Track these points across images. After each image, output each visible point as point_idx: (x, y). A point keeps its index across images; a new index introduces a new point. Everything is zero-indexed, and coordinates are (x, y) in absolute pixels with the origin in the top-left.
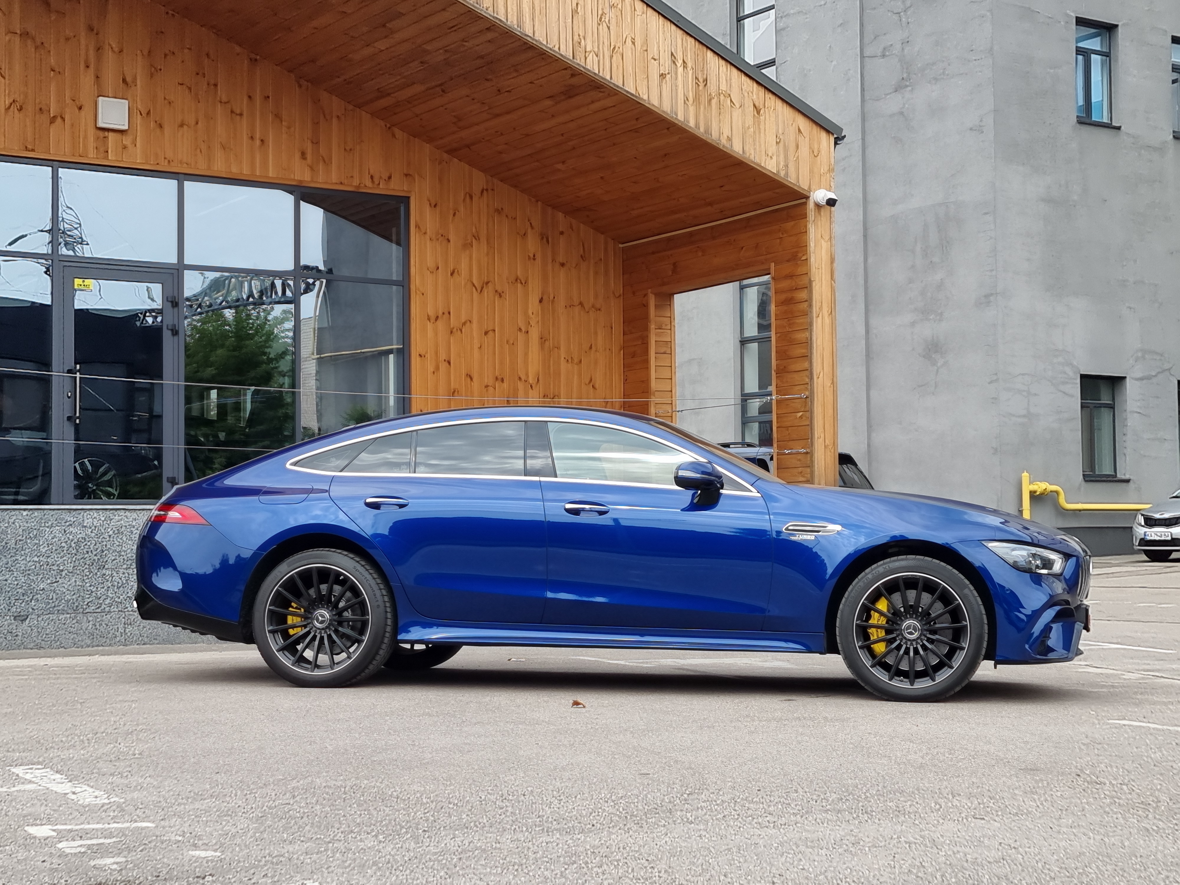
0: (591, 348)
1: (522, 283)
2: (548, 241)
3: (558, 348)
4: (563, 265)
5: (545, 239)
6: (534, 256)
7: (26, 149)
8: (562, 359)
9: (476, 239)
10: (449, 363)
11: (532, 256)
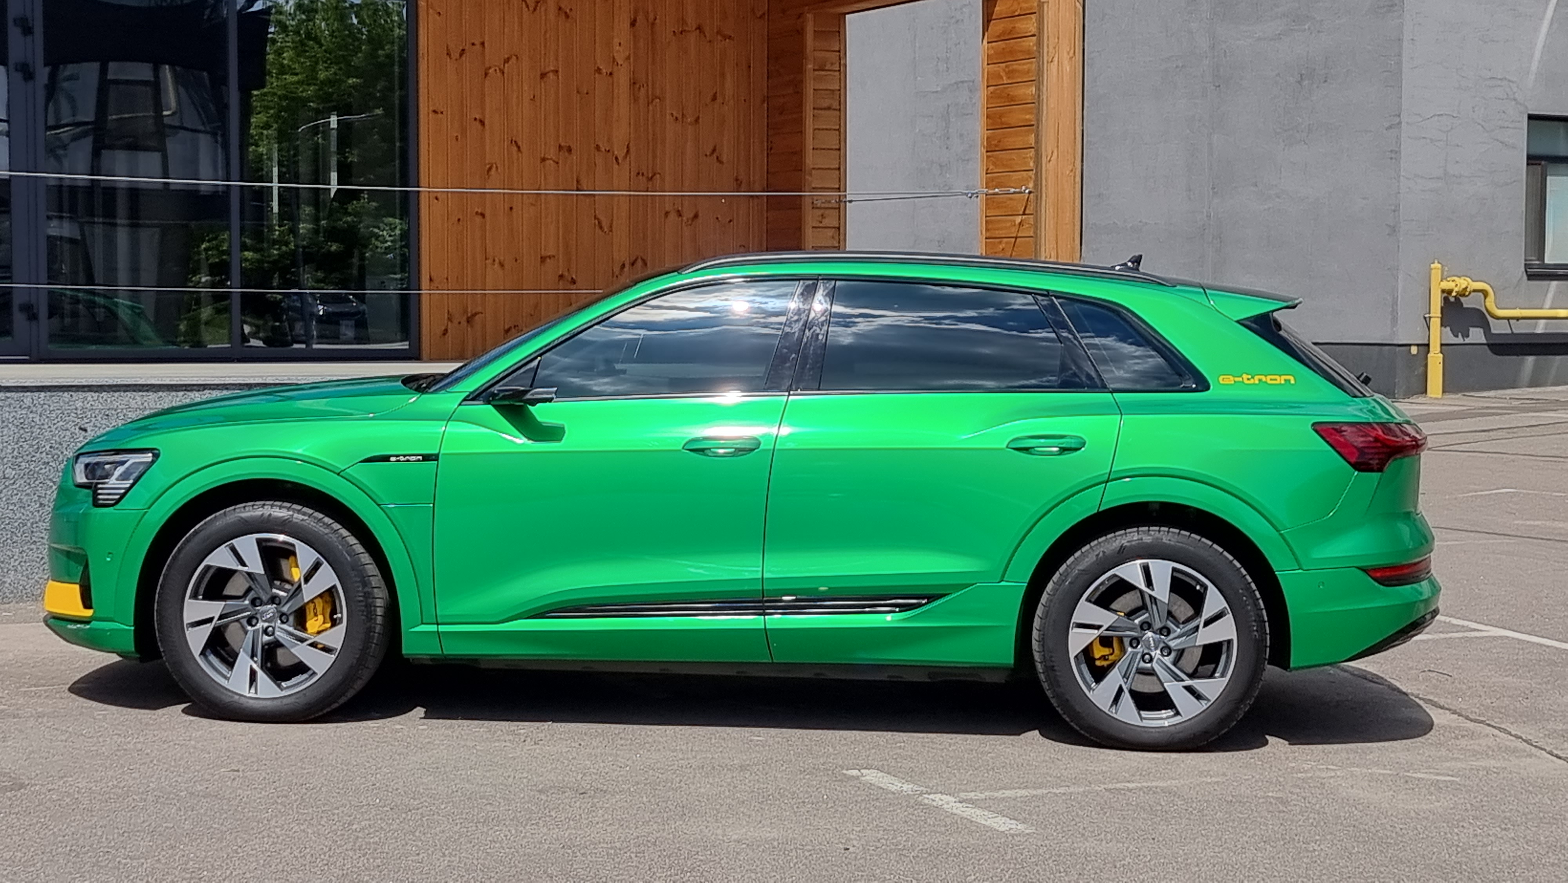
0: (714, 98)
3: (662, 99)
8: (668, 117)
10: (482, 122)
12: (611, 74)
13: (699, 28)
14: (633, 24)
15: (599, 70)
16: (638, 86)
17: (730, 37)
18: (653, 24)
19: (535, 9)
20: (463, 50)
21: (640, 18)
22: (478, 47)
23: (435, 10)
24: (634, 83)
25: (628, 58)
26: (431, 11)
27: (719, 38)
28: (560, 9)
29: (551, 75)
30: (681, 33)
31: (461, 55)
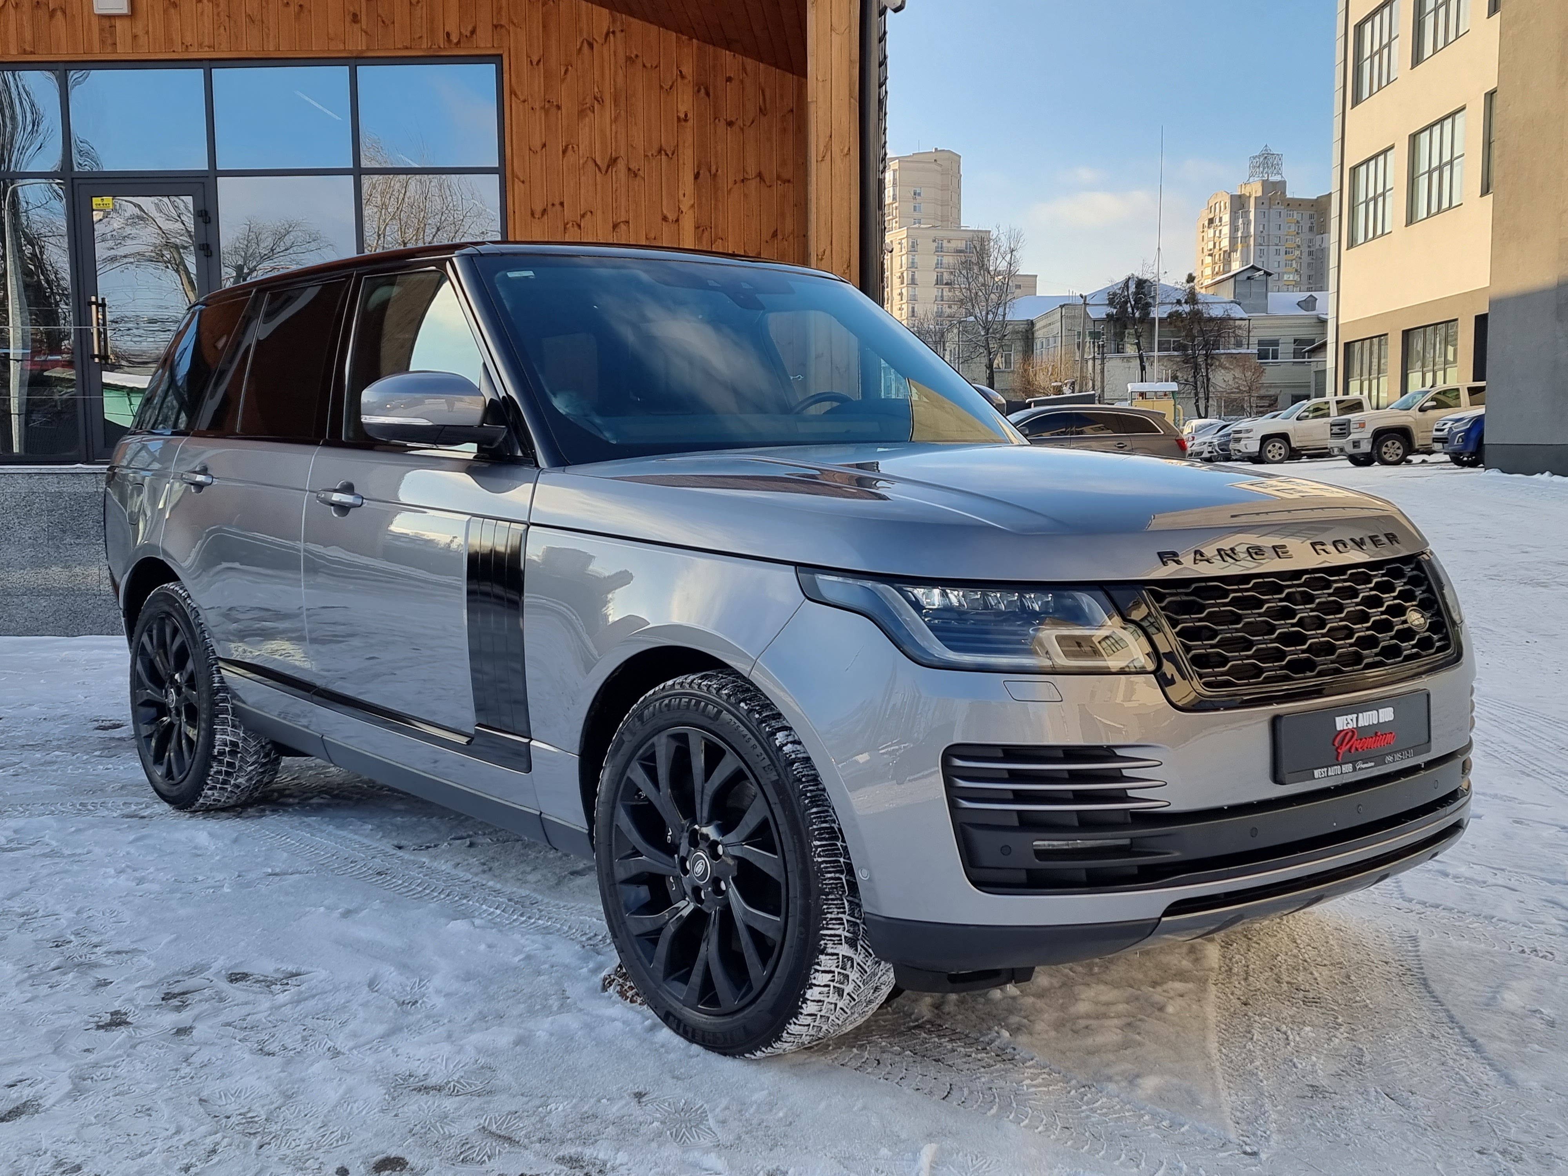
1: (667, 155)
2: (708, 94)
4: (730, 124)
5: (703, 91)
6: (686, 115)
7: (25, 52)
9: (598, 101)
11: (682, 116)
12: (677, 220)
13: (760, 175)
14: (697, 176)
15: (665, 219)
16: (701, 229)
17: (789, 181)
18: (715, 175)
19: (607, 172)
20: (545, 210)
21: (701, 172)
22: (558, 207)
23: (518, 178)
24: (699, 227)
25: (693, 206)
26: (516, 180)
27: (779, 182)
28: (629, 169)
29: (623, 227)
30: (743, 181)
31: (543, 215)
